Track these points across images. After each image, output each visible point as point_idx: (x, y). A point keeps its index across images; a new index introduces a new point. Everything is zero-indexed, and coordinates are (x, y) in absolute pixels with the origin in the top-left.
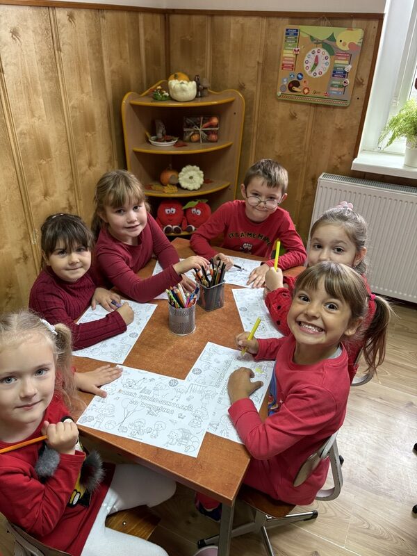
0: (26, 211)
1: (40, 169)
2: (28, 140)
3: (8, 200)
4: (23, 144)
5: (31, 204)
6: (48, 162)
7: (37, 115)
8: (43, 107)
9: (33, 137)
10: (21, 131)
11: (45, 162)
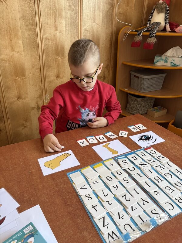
0: (43, 83)
1: (56, 61)
2: (50, 43)
3: (31, 74)
4: (47, 45)
5: (47, 80)
6: (62, 59)
7: (59, 30)
8: (64, 26)
9: (54, 42)
10: (46, 37)
11: (60, 58)
